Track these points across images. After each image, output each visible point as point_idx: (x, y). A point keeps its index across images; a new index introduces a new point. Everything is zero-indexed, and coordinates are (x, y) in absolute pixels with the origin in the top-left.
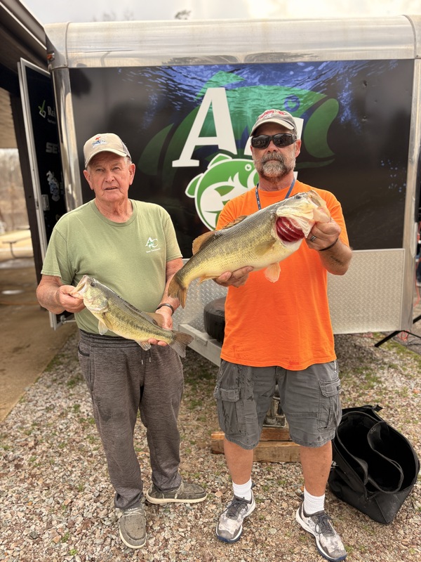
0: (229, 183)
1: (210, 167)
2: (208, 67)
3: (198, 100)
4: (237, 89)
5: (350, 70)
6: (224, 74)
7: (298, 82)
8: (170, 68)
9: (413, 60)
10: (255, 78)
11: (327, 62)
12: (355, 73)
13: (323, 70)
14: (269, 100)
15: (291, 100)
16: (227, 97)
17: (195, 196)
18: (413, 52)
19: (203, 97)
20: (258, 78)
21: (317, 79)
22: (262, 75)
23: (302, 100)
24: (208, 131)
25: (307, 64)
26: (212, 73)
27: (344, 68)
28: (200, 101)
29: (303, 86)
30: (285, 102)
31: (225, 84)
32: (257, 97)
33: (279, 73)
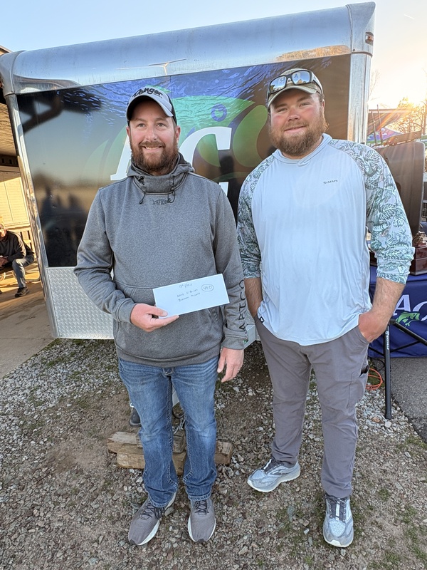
2: (136, 82)
7: (224, 90)
8: (100, 85)
9: (349, 56)
10: (181, 89)
11: (253, 66)
13: (249, 76)
14: (196, 111)
15: (217, 110)
18: (349, 47)
21: (243, 86)
22: (188, 86)
23: (229, 108)
25: (233, 70)
27: (271, 72)
29: (230, 94)
30: (212, 112)
33: (204, 82)
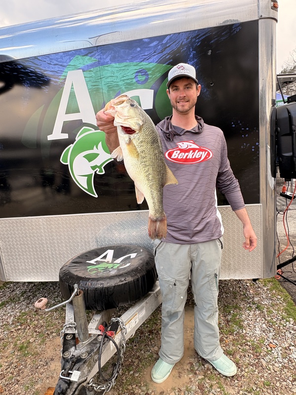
0: (95, 151)
1: (77, 139)
2: (67, 53)
3: (61, 82)
4: (92, 69)
5: (193, 40)
6: (80, 57)
7: (145, 57)
8: (36, 58)
9: (258, 20)
10: (107, 57)
11: (170, 35)
12: (198, 42)
13: (167, 43)
14: (121, 76)
15: (140, 74)
16: (85, 77)
17: (68, 163)
18: (257, 14)
19: (65, 79)
20: (109, 58)
21: (162, 52)
22: (113, 55)
23: (150, 72)
24: (73, 108)
25: (152, 39)
26: (70, 58)
28: (63, 83)
29: (151, 60)
30: (135, 77)
31: (81, 66)
32: (110, 75)
33: (127, 51)
